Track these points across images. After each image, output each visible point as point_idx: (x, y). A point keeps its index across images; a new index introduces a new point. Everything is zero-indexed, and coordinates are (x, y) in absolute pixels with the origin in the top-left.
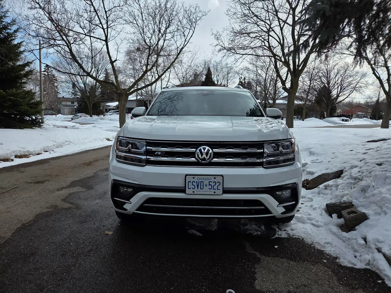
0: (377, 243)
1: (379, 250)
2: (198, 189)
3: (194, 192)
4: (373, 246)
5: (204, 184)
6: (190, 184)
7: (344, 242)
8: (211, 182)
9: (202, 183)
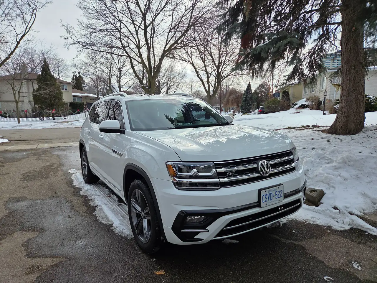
0: (347, 209)
1: (351, 214)
2: (269, 200)
3: (266, 204)
4: (346, 212)
5: (273, 195)
6: (264, 197)
7: (320, 213)
8: (277, 192)
9: (271, 194)
